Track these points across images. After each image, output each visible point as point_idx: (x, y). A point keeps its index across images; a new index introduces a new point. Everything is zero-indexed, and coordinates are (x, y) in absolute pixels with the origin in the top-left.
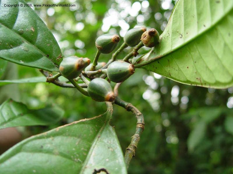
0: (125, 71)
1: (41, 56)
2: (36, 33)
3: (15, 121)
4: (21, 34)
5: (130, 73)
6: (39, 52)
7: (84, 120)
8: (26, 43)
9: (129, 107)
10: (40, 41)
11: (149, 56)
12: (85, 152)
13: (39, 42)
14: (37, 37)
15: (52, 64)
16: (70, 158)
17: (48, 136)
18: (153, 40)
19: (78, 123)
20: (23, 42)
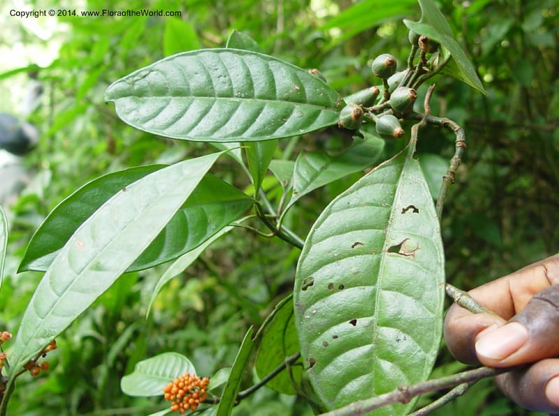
0: (406, 100)
1: (320, 111)
2: (302, 89)
3: (319, 178)
4: (287, 99)
5: (411, 100)
6: (315, 108)
7: (383, 164)
8: (298, 106)
9: (445, 123)
10: (311, 95)
11: (439, 62)
12: (391, 194)
13: (310, 97)
14: (305, 93)
15: (334, 114)
16: (377, 205)
17: (352, 192)
18: (430, 47)
19: (378, 169)
20: (294, 107)
